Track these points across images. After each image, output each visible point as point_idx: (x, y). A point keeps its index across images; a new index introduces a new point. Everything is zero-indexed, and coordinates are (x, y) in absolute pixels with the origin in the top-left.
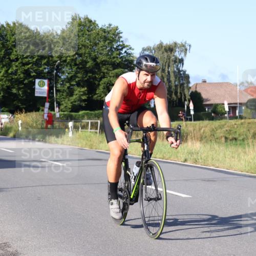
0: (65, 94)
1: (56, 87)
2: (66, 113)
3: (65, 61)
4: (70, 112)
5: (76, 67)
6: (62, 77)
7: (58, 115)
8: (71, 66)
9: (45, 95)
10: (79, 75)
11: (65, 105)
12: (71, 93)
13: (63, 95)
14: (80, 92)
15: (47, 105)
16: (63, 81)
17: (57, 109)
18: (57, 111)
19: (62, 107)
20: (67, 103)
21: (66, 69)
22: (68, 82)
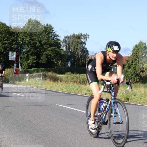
0: (24, 59)
1: (20, 56)
2: (25, 69)
3: (25, 43)
4: (27, 69)
5: (30, 46)
6: (23, 51)
7: (21, 70)
8: (28, 45)
9: (15, 60)
10: (32, 50)
11: (25, 65)
12: (28, 59)
13: (23, 60)
14: (32, 58)
15: (15, 65)
16: (24, 53)
17: (20, 67)
19: (23, 66)
20: (26, 64)
21: (26, 47)
22: (26, 54)
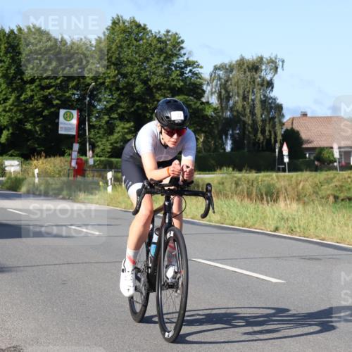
0: (101, 131)
1: (89, 121)
2: (102, 159)
3: (103, 83)
4: (109, 157)
5: (118, 93)
6: (98, 107)
7: (91, 162)
8: (111, 91)
9: (74, 133)
10: (122, 104)
11: (102, 147)
12: (110, 130)
13: (98, 133)
14: (123, 128)
15: (76, 147)
16: (99, 113)
17: (90, 153)
18: (91, 156)
19: (97, 150)
20: (105, 145)
21: (105, 96)
22: (106, 115)
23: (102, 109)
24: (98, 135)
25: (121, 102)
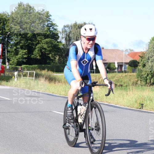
0: (13, 54)
1: (7, 49)
2: (13, 66)
4: (16, 65)
5: (20, 36)
6: (11, 43)
7: (8, 67)
8: (17, 35)
10: (22, 42)
11: (13, 61)
12: (17, 53)
13: (11, 54)
14: (22, 52)
16: (11, 45)
17: (7, 64)
19: (11, 62)
20: (14, 60)
21: (14, 37)
22: (15, 46)
23: (13, 44)
24: (11, 55)
25: (21, 41)
